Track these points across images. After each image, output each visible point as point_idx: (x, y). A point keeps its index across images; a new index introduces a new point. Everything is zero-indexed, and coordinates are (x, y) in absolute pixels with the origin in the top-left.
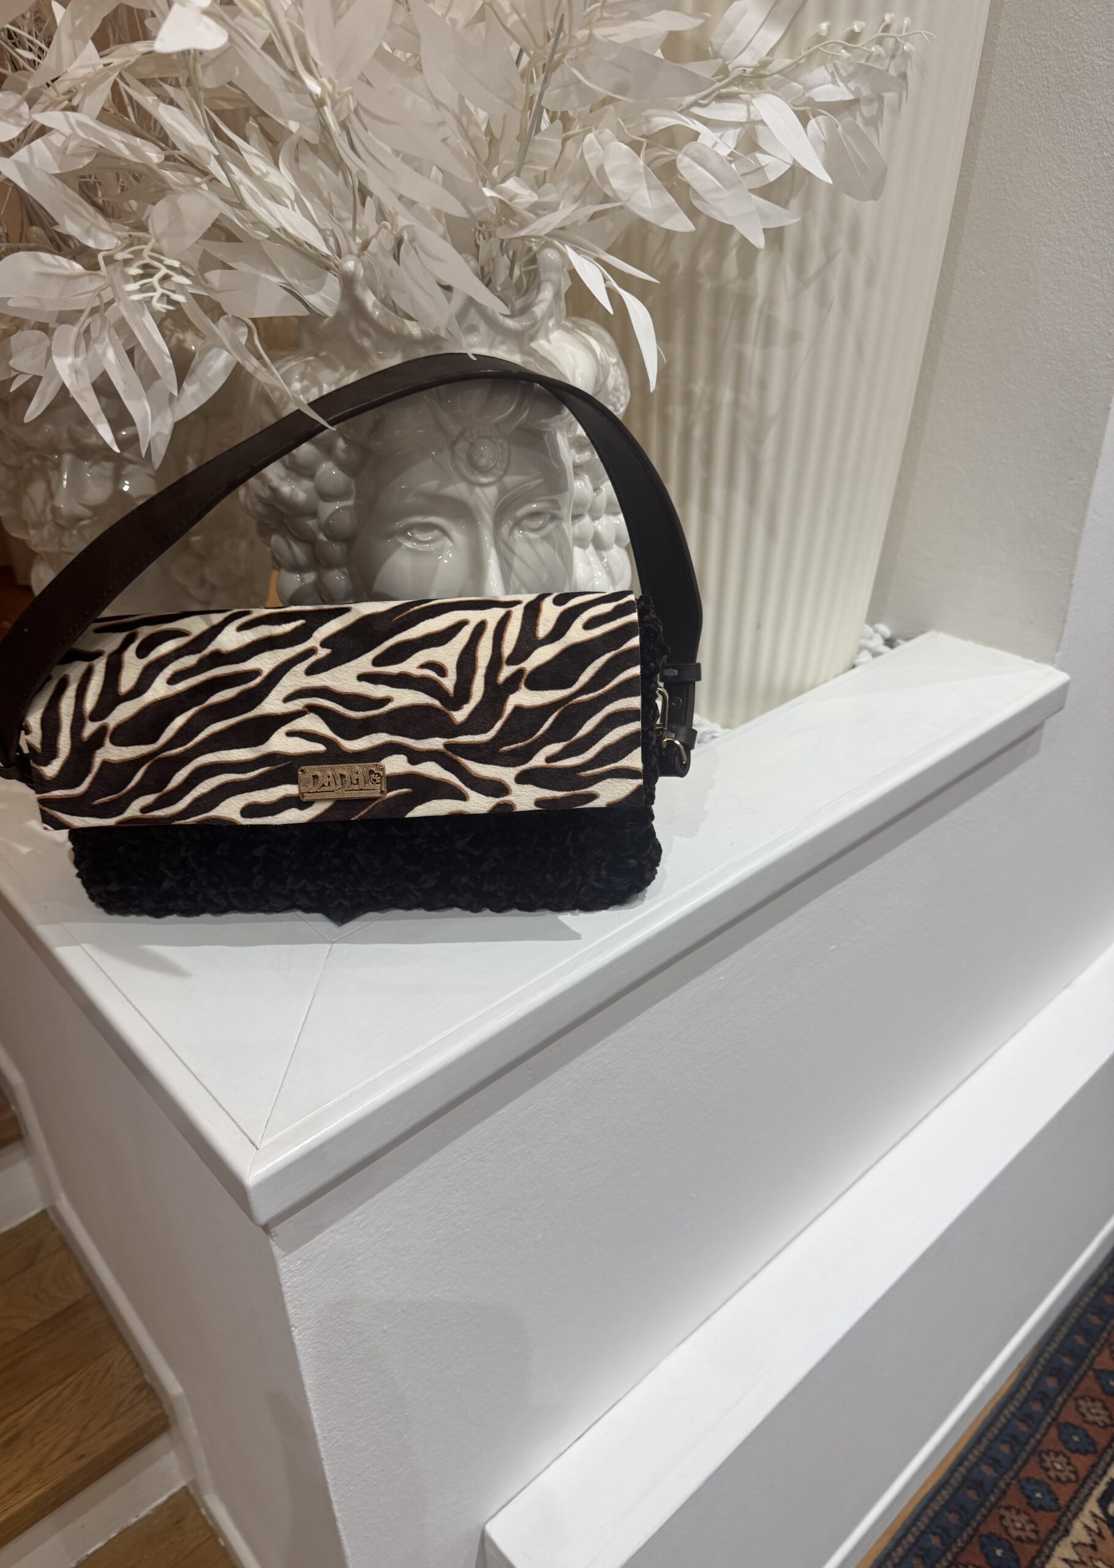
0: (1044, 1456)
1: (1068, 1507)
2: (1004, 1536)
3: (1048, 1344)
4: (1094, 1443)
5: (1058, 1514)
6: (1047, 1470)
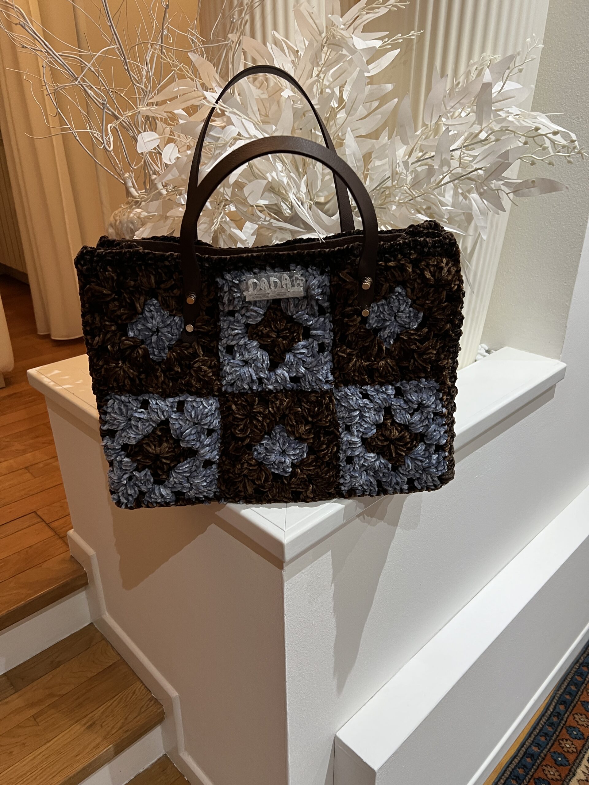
0: (561, 742)
1: (574, 764)
2: (546, 778)
4: (583, 734)
5: (569, 767)
6: (563, 748)
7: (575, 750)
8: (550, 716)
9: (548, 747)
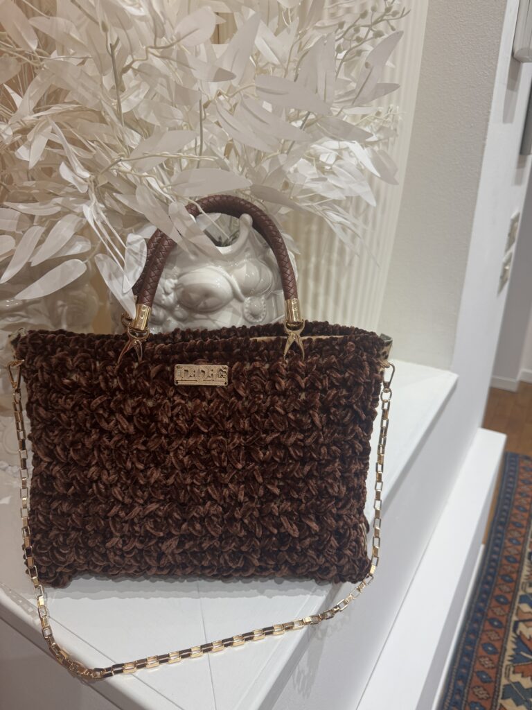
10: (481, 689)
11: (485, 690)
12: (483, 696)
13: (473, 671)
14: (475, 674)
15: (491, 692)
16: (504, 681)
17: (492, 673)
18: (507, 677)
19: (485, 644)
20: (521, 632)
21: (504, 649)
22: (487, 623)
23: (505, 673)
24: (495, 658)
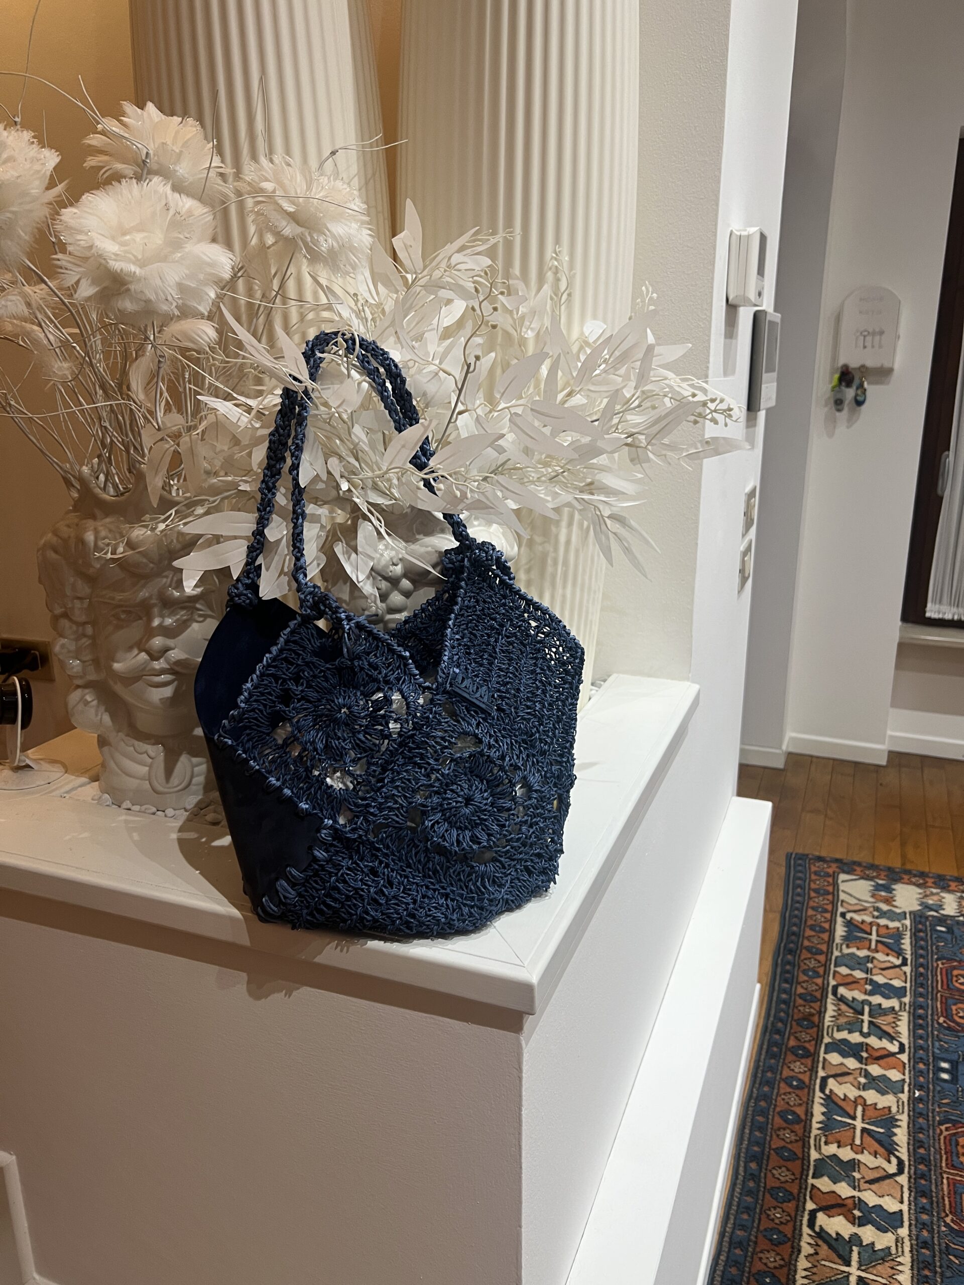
0: (769, 1212)
1: (793, 1237)
2: (767, 1269)
3: (741, 1144)
4: (791, 1194)
5: (790, 1243)
6: (773, 1220)
7: (788, 1218)
8: (744, 1181)
9: (755, 1225)
10: (784, 1169)
11: (788, 1170)
12: (787, 1178)
13: (770, 1148)
14: (772, 1152)
15: (797, 1173)
16: (814, 1155)
17: (797, 1148)
18: (818, 1149)
19: (781, 1111)
20: (831, 1091)
21: (809, 1114)
22: (782, 1085)
23: (815, 1145)
24: (798, 1128)
